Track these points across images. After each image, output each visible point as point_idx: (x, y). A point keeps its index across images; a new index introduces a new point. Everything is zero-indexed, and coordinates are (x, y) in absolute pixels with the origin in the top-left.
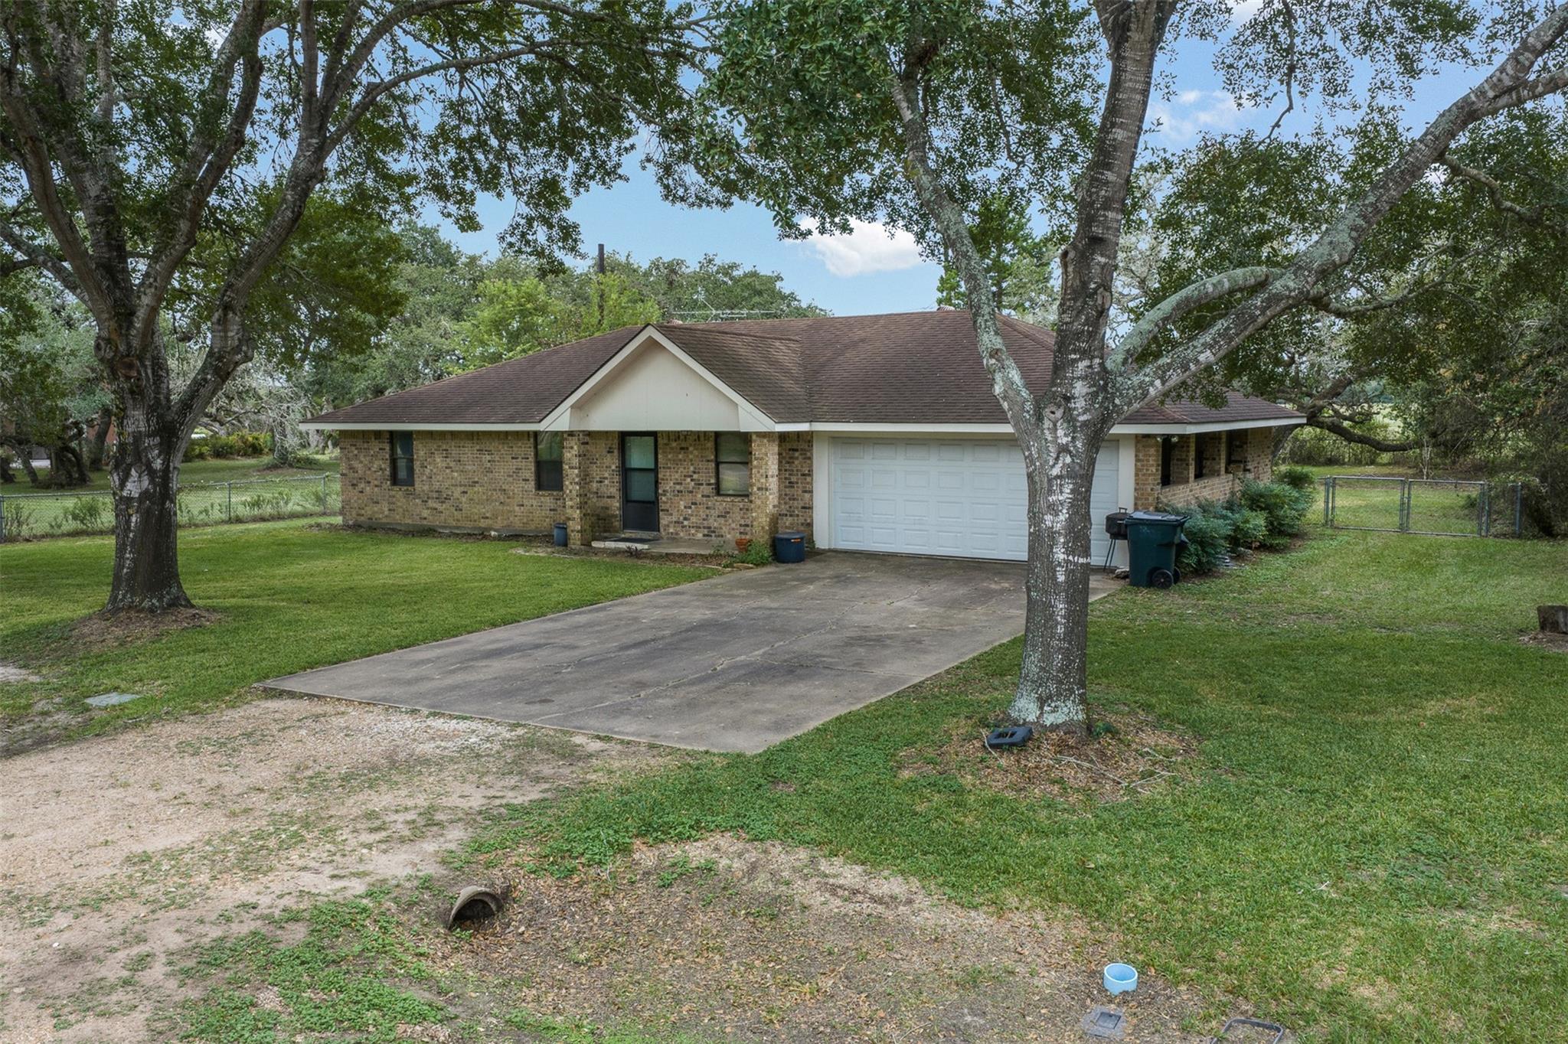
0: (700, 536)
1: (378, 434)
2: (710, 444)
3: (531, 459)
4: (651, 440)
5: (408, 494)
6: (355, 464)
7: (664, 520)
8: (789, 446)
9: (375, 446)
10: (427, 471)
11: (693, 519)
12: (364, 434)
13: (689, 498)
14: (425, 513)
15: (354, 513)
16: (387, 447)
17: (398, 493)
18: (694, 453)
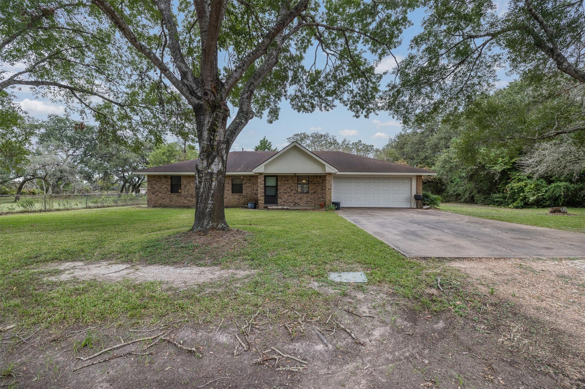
0: (292, 205)
1: (165, 177)
2: (296, 179)
3: (230, 183)
4: (275, 178)
5: (178, 196)
6: (154, 186)
7: (279, 201)
8: (322, 179)
9: (164, 180)
10: (187, 188)
11: (290, 200)
12: (159, 177)
13: (288, 194)
14: (186, 202)
15: (153, 203)
16: (170, 181)
17: (174, 196)
18: (291, 181)
